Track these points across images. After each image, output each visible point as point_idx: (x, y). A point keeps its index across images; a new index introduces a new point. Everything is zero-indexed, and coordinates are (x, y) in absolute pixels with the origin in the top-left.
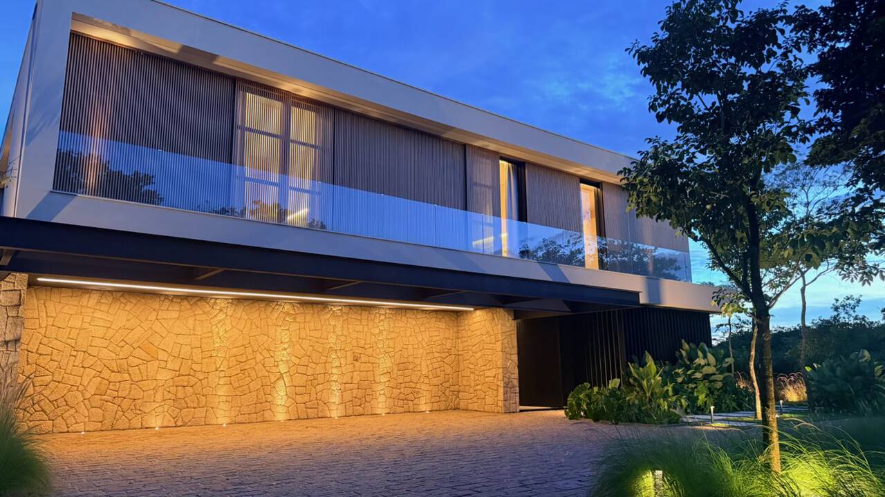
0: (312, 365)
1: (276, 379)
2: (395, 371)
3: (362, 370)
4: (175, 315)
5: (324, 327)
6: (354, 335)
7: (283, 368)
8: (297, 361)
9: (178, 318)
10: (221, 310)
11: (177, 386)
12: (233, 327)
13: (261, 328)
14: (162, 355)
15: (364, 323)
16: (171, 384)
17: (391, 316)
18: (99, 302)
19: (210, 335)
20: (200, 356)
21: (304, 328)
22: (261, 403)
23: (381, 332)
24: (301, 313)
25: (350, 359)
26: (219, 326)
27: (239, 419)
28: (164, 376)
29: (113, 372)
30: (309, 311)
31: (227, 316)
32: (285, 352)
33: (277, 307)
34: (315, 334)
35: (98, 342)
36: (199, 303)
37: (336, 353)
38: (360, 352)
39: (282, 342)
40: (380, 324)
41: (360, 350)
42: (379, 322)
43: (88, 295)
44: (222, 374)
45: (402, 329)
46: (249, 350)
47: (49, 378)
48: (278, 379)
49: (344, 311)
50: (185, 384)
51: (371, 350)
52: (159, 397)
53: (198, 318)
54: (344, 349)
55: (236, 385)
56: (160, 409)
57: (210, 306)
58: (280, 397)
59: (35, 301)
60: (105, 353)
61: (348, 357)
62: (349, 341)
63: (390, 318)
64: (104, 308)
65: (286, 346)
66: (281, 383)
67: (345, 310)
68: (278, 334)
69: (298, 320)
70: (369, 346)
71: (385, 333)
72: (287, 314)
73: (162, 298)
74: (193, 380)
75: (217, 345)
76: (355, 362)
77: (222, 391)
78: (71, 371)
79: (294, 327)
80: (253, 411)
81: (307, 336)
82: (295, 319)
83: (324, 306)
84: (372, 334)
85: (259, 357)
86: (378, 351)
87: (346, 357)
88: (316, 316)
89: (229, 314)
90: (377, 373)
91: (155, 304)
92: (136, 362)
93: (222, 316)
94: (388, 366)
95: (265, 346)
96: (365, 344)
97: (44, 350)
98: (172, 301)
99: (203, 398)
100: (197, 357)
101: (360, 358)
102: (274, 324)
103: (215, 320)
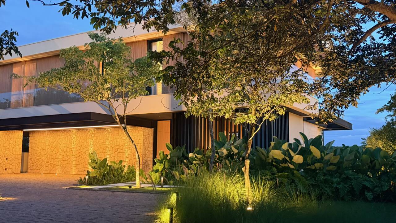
0: (100, 154)
2: (132, 156)
3: (118, 155)
4: (63, 137)
5: (104, 138)
6: (115, 141)
10: (74, 134)
12: (77, 140)
13: (85, 139)
14: (60, 151)
15: (120, 134)
16: (62, 160)
18: (47, 134)
19: (71, 143)
21: (98, 139)
24: (97, 133)
25: (114, 151)
26: (73, 140)
27: (78, 173)
28: (60, 157)
29: (50, 156)
30: (99, 131)
32: (91, 148)
33: (89, 131)
34: (101, 141)
35: (47, 147)
36: (69, 132)
37: (108, 148)
38: (118, 148)
39: (91, 145)
43: (45, 133)
44: (74, 157)
45: (136, 136)
46: (82, 148)
47: (38, 158)
50: (65, 160)
51: (122, 147)
52: (59, 165)
53: (68, 137)
54: (111, 147)
55: (78, 161)
56: (59, 168)
57: (71, 133)
59: (36, 136)
60: (49, 150)
62: (113, 143)
64: (48, 136)
67: (112, 129)
68: (90, 141)
69: (96, 135)
70: (121, 145)
72: (93, 133)
73: (60, 131)
74: (67, 159)
75: (73, 146)
76: (116, 152)
77: (74, 163)
78: (43, 155)
79: (94, 138)
80: (82, 170)
81: (99, 142)
82: (95, 135)
83: (105, 129)
84: (123, 139)
85: (84, 150)
86: (125, 147)
87: (112, 150)
88: (102, 133)
89: (76, 135)
90: (124, 157)
91: (58, 133)
92: (54, 152)
93: (74, 136)
94: (129, 154)
95: (86, 146)
96: (120, 144)
97: (38, 149)
98: (62, 132)
99: (69, 165)
100: (68, 151)
101: (118, 150)
102: (88, 138)
103: (73, 137)
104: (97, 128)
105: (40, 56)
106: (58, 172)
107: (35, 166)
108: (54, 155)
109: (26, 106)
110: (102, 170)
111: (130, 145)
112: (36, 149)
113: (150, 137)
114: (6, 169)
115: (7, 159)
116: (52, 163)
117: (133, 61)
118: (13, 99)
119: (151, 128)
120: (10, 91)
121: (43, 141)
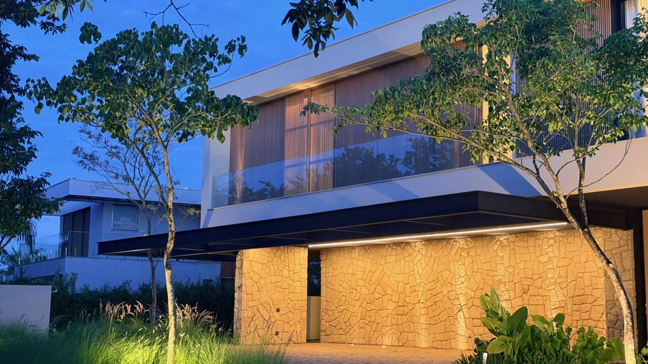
1: (457, 311)
2: (569, 306)
3: (531, 303)
4: (393, 259)
5: (493, 259)
6: (521, 266)
7: (462, 301)
8: (472, 294)
9: (396, 261)
10: (419, 251)
11: (398, 315)
12: (426, 265)
13: (444, 264)
14: (389, 291)
15: (531, 250)
16: (394, 313)
17: (560, 239)
18: (359, 254)
19: (413, 273)
20: (409, 290)
21: (476, 262)
22: (447, 332)
23: (550, 259)
24: (473, 247)
25: (519, 292)
26: (418, 265)
27: (434, 345)
28: (391, 306)
29: (368, 303)
30: (480, 243)
31: (423, 256)
32: (462, 286)
33: (455, 243)
34: (486, 267)
35: (361, 283)
36: (406, 247)
37: (505, 285)
38: (528, 283)
39: (460, 277)
40: (549, 250)
41: (528, 282)
42: (548, 248)
43: (354, 251)
44: (422, 305)
45: (575, 254)
46: (438, 285)
47: (342, 308)
48: (459, 311)
49: (510, 240)
50: (402, 313)
51: (539, 281)
52: (389, 324)
53: (407, 259)
54: (512, 281)
55: (431, 315)
56: (390, 332)
57: (412, 248)
58: (461, 328)
59: (335, 258)
60: (364, 290)
61: (516, 289)
62: (516, 272)
63: (560, 241)
64: (361, 258)
65: (463, 279)
66: (461, 313)
67: (512, 238)
68: (456, 269)
69: (471, 254)
70: (538, 276)
71: (554, 259)
72: (463, 249)
73: (387, 247)
74: (406, 310)
75: (418, 281)
76: (524, 295)
77: (423, 320)
78: (351, 302)
79: (468, 261)
80: (443, 339)
81: (479, 269)
82: (468, 253)
83: (492, 237)
84: (540, 263)
85: (445, 291)
86: (548, 281)
87: (515, 289)
88: (485, 248)
89: (424, 254)
90: (548, 307)
91: (384, 252)
92: (377, 296)
93: (419, 256)
94: (560, 299)
95: (449, 280)
96: (533, 274)
97: (340, 289)
98: (392, 248)
99: (412, 324)
100: (408, 292)
101: (528, 290)
102: (453, 260)
103: (415, 260)
104: (474, 237)
105: (343, 75)
106: (387, 341)
107: (335, 327)
108: (375, 301)
109: (317, 189)
110: (518, 338)
111: (560, 277)
112: (336, 288)
113: (624, 254)
114: (277, 334)
115: (278, 310)
116: (373, 319)
117: (600, 43)
118: (289, 176)
119: (626, 228)
120: (281, 158)
121: (350, 271)
